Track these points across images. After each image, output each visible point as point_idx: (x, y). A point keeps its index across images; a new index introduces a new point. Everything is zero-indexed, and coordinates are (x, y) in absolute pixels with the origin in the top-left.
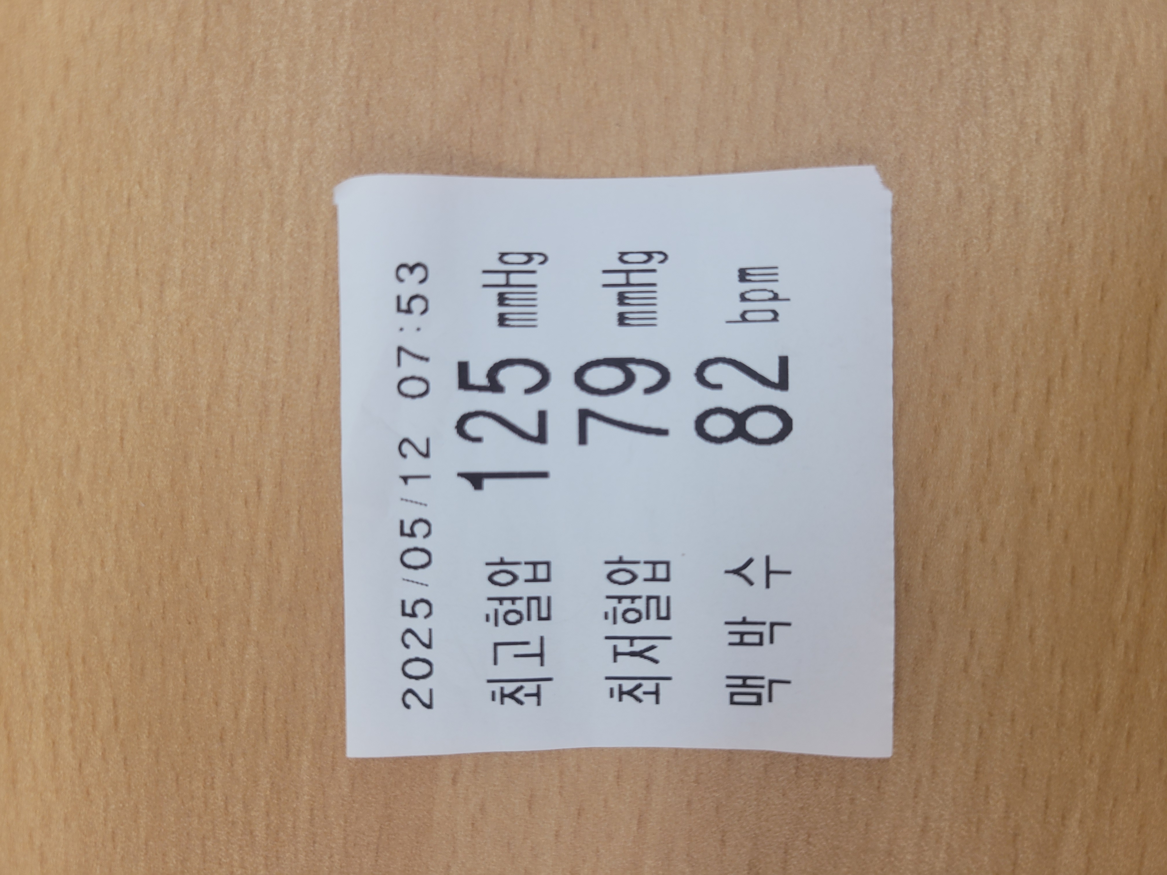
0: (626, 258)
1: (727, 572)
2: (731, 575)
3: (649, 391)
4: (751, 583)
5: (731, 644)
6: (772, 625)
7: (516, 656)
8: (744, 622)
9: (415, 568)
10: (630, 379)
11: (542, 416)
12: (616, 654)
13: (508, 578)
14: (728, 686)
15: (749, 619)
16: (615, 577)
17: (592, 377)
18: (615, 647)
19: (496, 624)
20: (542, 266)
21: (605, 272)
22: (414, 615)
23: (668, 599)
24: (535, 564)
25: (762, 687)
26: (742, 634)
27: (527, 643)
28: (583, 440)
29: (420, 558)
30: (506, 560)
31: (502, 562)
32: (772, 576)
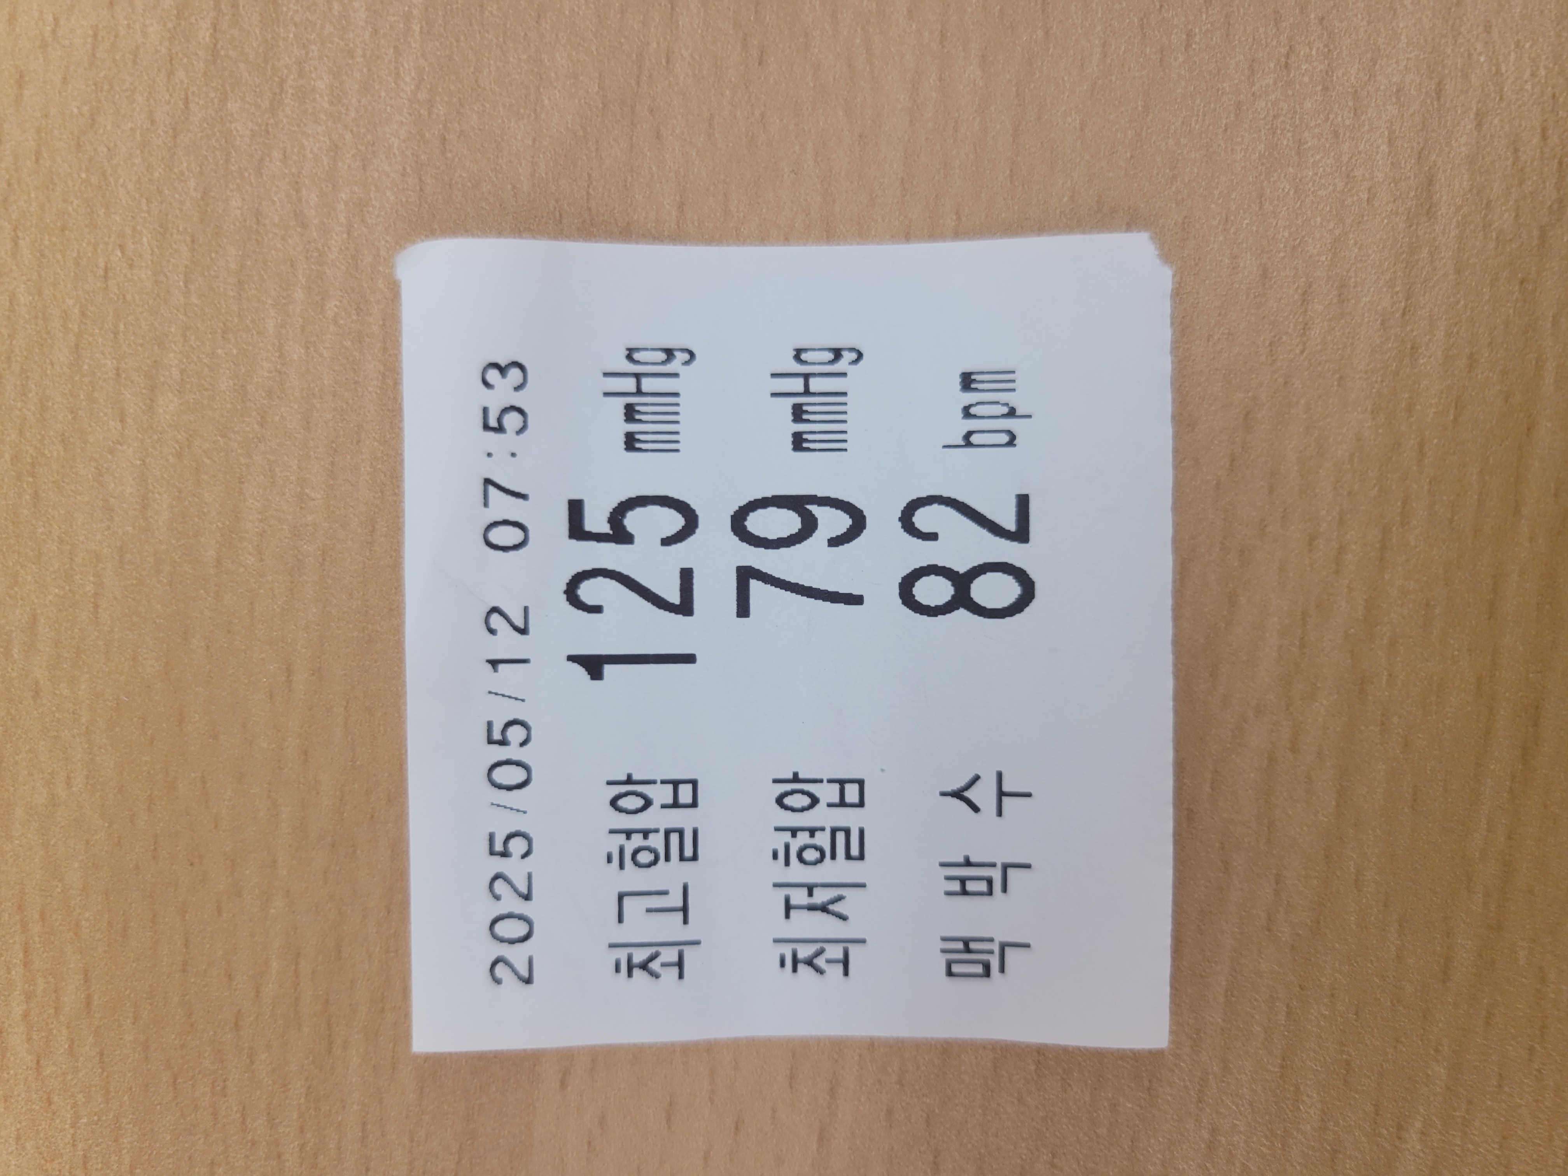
0: (804, 356)
1: (943, 794)
2: (949, 798)
3: (834, 542)
4: (976, 809)
5: (948, 894)
6: (1005, 867)
7: (649, 910)
8: (968, 863)
9: (510, 788)
10: (809, 526)
11: (687, 576)
12: (788, 908)
13: (639, 802)
14: (944, 951)
15: (973, 859)
16: (787, 801)
17: (756, 523)
18: (787, 900)
19: (622, 866)
20: (686, 367)
21: (774, 375)
22: (505, 854)
23: (862, 832)
24: (676, 784)
25: (991, 952)
26: (963, 881)
27: (665, 893)
28: (743, 610)
29: (515, 775)
30: (635, 777)
31: (629, 781)
32: (1005, 799)
